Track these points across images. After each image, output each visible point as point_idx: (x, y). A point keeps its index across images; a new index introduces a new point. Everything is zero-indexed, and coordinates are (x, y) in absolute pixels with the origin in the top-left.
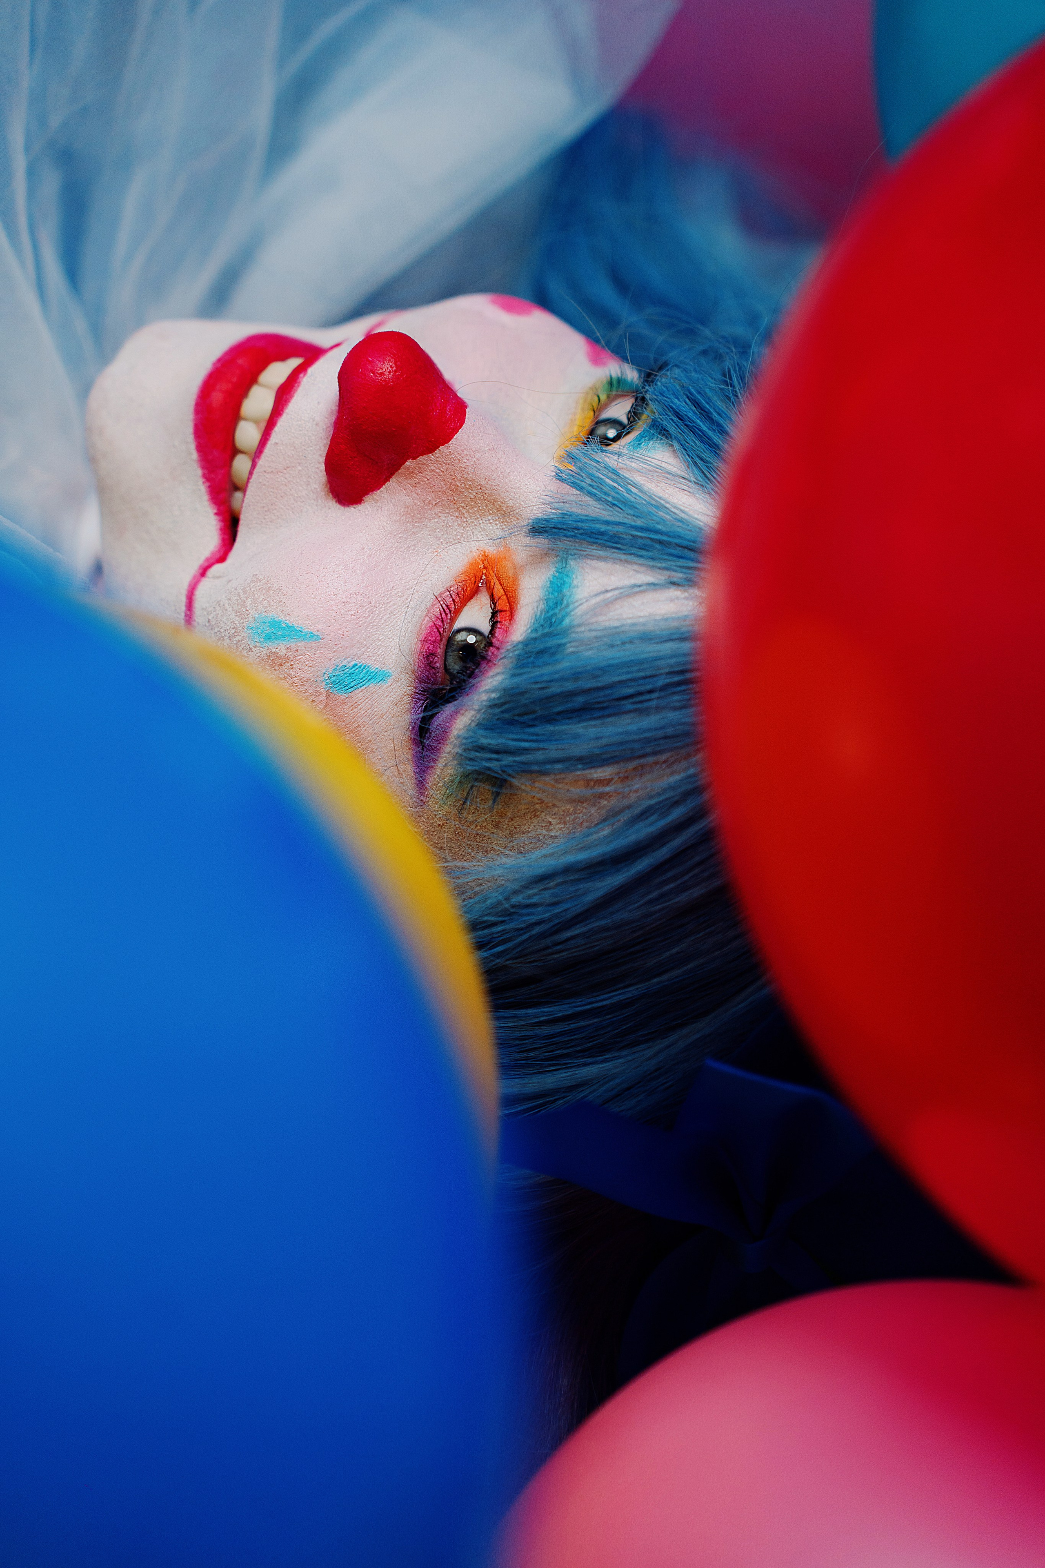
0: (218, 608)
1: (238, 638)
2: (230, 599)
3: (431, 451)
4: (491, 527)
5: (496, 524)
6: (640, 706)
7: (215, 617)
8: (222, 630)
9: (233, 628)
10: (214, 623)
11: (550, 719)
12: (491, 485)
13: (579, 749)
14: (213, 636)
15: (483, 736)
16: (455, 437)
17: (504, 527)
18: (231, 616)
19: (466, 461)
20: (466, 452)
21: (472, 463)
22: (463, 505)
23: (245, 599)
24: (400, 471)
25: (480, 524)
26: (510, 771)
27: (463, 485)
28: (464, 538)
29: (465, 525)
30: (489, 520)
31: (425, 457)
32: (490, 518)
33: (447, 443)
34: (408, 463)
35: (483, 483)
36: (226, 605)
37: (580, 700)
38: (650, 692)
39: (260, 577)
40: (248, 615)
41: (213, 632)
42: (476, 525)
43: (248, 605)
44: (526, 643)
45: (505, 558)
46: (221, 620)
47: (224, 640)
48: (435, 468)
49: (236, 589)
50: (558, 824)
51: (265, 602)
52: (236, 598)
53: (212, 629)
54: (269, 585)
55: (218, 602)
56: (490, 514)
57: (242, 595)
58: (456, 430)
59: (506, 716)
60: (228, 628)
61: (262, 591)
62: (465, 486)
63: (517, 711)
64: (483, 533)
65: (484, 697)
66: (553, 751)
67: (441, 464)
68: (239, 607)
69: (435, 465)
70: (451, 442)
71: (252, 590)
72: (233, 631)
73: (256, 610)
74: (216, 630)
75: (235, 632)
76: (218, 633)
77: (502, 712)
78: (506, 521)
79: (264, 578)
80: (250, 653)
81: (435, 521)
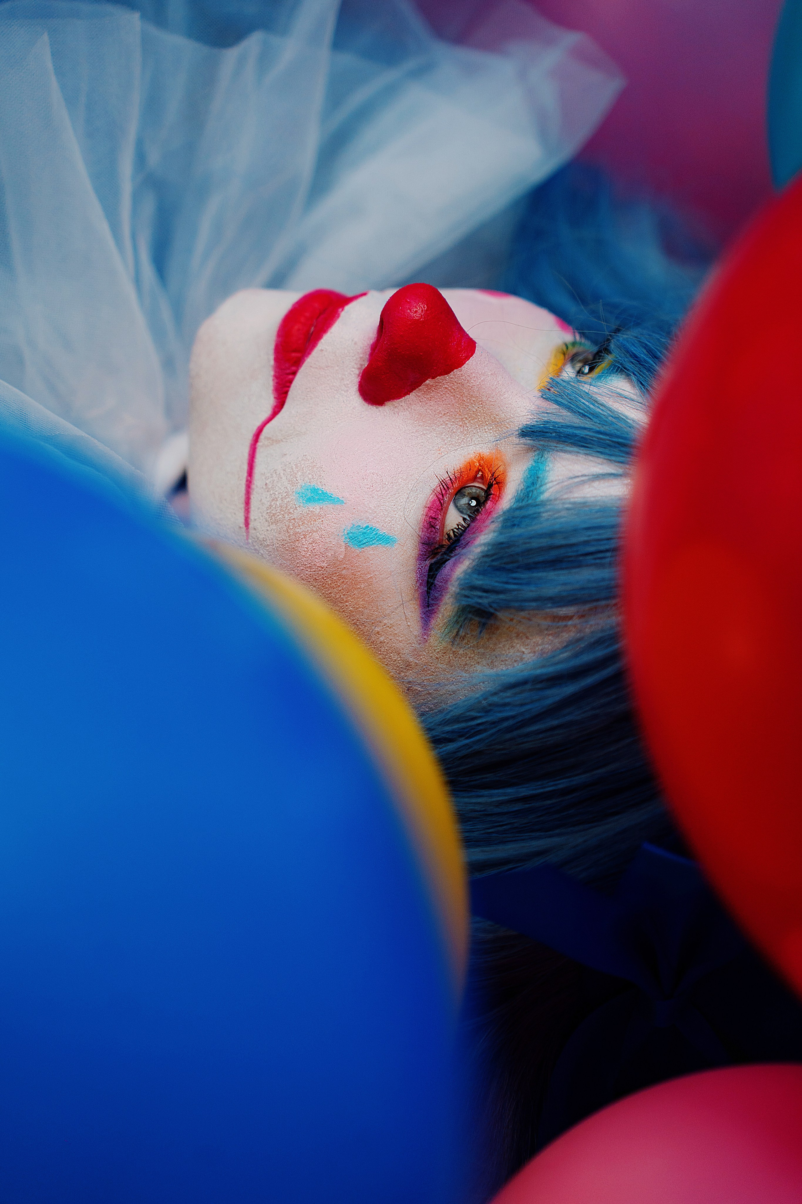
0: (274, 475)
1: (288, 500)
2: (285, 470)
3: (447, 372)
4: (486, 435)
5: (491, 433)
6: (598, 561)
7: (272, 482)
8: (277, 493)
9: (286, 492)
10: (270, 487)
11: (529, 567)
12: (490, 401)
13: (551, 591)
14: (268, 497)
15: (477, 579)
16: (467, 363)
17: (497, 435)
18: (285, 483)
19: (473, 382)
20: (474, 375)
21: (478, 384)
22: (466, 416)
23: (296, 472)
24: (420, 388)
25: (478, 432)
26: (495, 605)
27: (468, 400)
28: (464, 442)
29: (466, 433)
30: (485, 429)
31: (442, 377)
32: (486, 428)
33: (460, 367)
34: (427, 382)
35: (484, 399)
36: (282, 474)
37: (553, 554)
38: (607, 551)
39: (309, 458)
40: (297, 483)
41: (268, 494)
42: (475, 433)
43: (298, 476)
46: (277, 486)
47: (277, 500)
48: (448, 387)
49: (290, 463)
51: (310, 476)
52: (289, 470)
53: (268, 491)
54: (314, 464)
55: (275, 470)
56: (487, 425)
57: (294, 469)
58: (468, 358)
59: (495, 563)
60: (282, 492)
61: (309, 468)
62: (470, 401)
63: (505, 560)
64: (479, 439)
65: (479, 550)
66: (529, 592)
67: (453, 383)
68: (292, 477)
69: (449, 384)
70: (463, 367)
71: (302, 466)
72: (285, 494)
73: (303, 480)
74: (272, 492)
75: (287, 495)
76: (273, 495)
77: (493, 561)
78: (499, 430)
79: (312, 459)
80: (295, 511)
81: (443, 426)
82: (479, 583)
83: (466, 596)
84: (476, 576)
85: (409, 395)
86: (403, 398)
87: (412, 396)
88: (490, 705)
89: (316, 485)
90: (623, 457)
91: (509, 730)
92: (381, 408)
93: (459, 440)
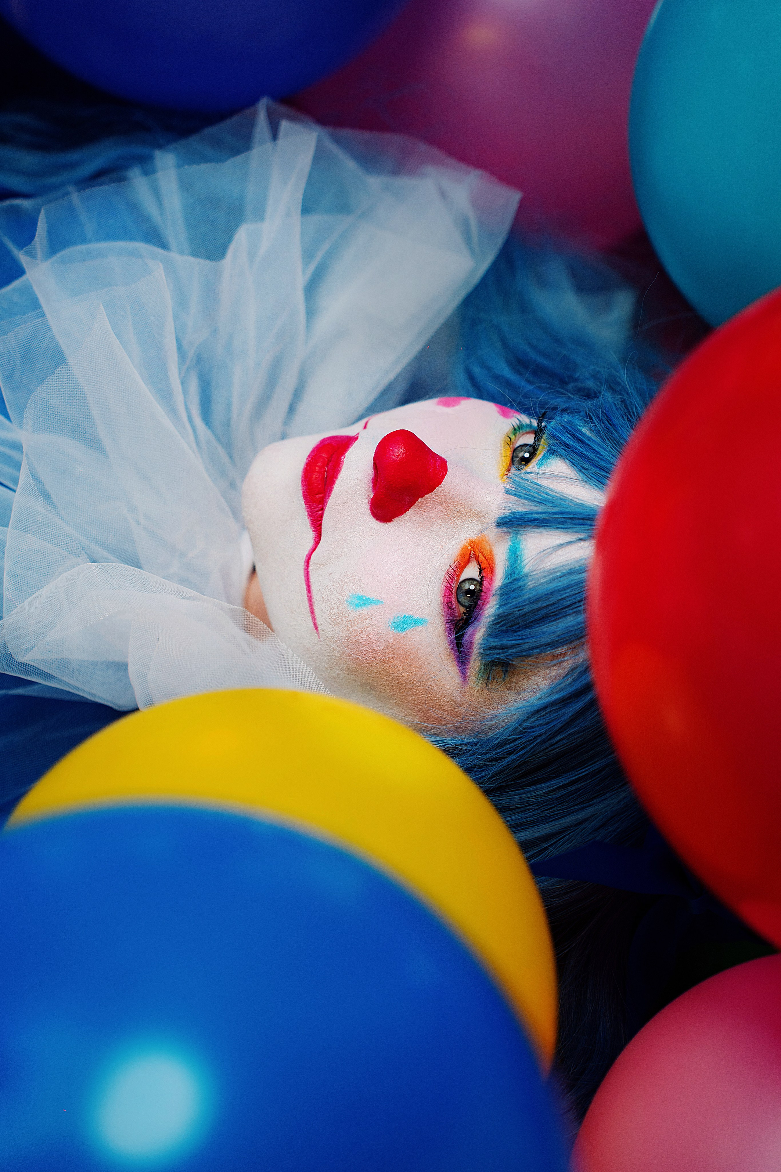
0: (327, 590)
1: (342, 607)
2: (334, 586)
3: (431, 490)
4: (471, 525)
5: (474, 523)
6: (575, 610)
7: (326, 595)
8: (332, 604)
9: (339, 602)
10: (326, 599)
11: (528, 626)
12: (468, 502)
13: (545, 640)
14: (327, 607)
16: (444, 481)
18: (336, 595)
19: (452, 492)
20: (451, 487)
21: (456, 492)
22: (453, 516)
23: (342, 586)
24: (415, 504)
25: (465, 524)
26: (510, 657)
27: (452, 505)
29: (456, 526)
30: (469, 521)
31: (429, 494)
32: (469, 520)
33: (440, 485)
34: (419, 500)
35: (463, 502)
36: (332, 589)
37: (543, 612)
38: (580, 601)
39: (349, 573)
40: (345, 594)
41: (326, 605)
42: (463, 525)
43: (345, 589)
44: (504, 587)
45: (483, 540)
46: (331, 598)
47: (334, 609)
48: (435, 500)
49: (336, 580)
50: (543, 681)
51: (353, 587)
52: (337, 585)
53: (325, 603)
55: (326, 587)
56: (469, 518)
57: (341, 584)
58: (444, 477)
60: (336, 602)
61: (351, 581)
62: (453, 505)
63: (509, 625)
64: (467, 529)
65: (487, 620)
66: (532, 642)
67: (438, 497)
68: (340, 590)
69: (435, 498)
70: (442, 484)
71: (346, 580)
72: (339, 604)
73: (349, 592)
74: (328, 603)
75: (340, 604)
76: (330, 605)
78: (481, 521)
79: (351, 574)
80: (349, 615)
81: (439, 527)
82: (494, 644)
83: (488, 655)
84: (490, 639)
85: (408, 511)
86: (405, 514)
87: (411, 510)
88: (524, 729)
89: (360, 594)
90: (574, 527)
91: (544, 742)
92: (390, 524)
93: (452, 533)
